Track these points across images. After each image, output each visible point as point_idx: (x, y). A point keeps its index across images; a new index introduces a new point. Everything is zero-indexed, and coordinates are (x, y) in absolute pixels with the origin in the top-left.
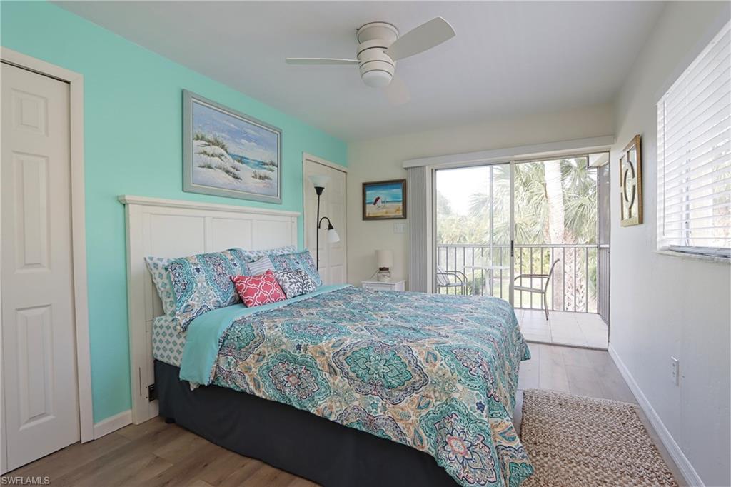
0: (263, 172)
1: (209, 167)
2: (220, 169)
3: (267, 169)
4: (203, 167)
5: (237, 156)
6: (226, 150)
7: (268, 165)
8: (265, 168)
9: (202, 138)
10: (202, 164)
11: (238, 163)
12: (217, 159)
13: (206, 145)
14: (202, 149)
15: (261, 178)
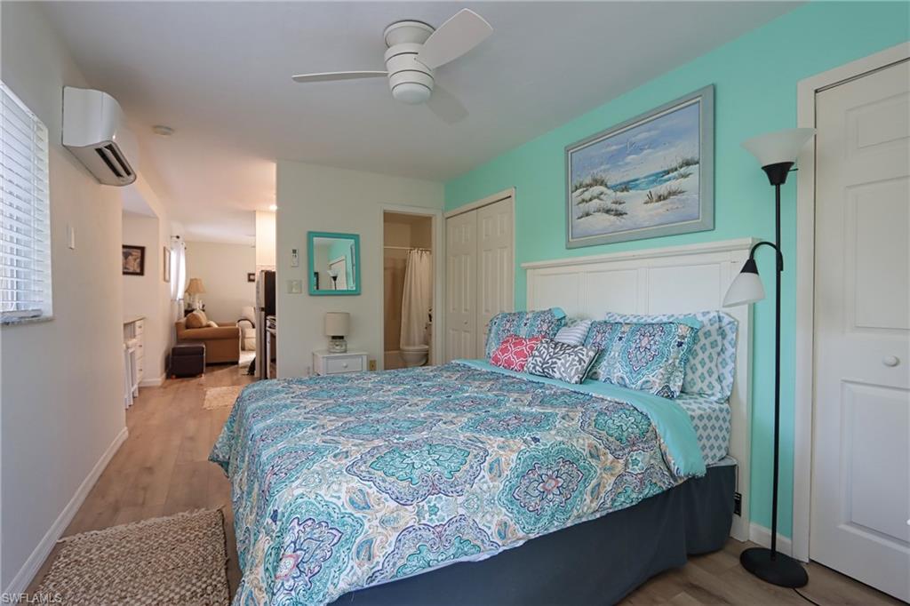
0: (662, 189)
1: (588, 215)
2: (599, 211)
3: (675, 178)
4: (582, 217)
5: (621, 184)
6: (606, 186)
7: (676, 170)
8: (669, 179)
9: (581, 186)
10: (581, 214)
11: (622, 194)
12: (596, 200)
13: (584, 191)
14: (580, 199)
15: (660, 198)
